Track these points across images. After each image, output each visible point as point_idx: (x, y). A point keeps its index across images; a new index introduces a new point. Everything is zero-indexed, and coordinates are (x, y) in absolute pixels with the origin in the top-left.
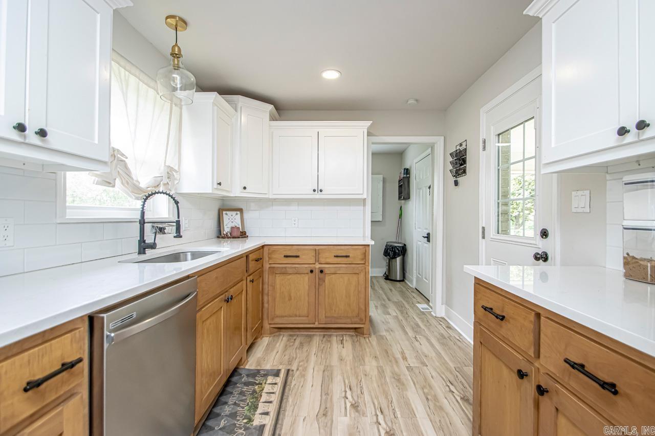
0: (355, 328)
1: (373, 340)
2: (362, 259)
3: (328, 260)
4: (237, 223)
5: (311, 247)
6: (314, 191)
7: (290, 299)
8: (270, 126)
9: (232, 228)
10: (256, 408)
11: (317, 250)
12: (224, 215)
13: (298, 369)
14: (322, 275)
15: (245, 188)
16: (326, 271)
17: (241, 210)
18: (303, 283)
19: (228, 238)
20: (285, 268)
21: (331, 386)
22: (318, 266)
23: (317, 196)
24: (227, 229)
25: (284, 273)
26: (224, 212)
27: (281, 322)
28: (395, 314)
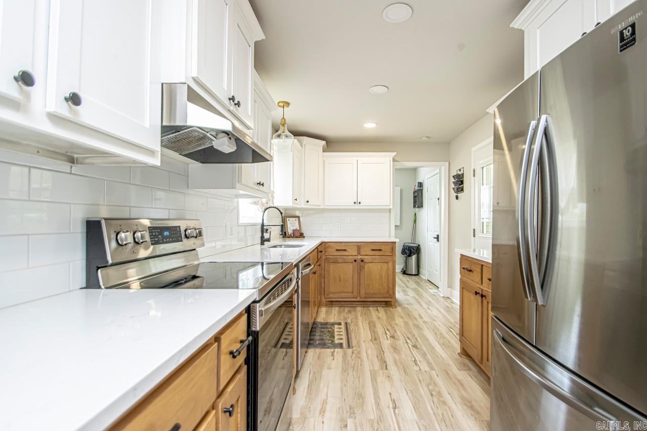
0: (386, 302)
1: (399, 309)
2: (391, 252)
3: (367, 253)
4: (297, 227)
5: (354, 244)
6: (355, 203)
7: (340, 280)
8: (323, 156)
9: (294, 230)
10: (334, 337)
11: (359, 246)
12: (288, 221)
13: (352, 322)
14: (362, 264)
15: (308, 202)
16: (365, 261)
17: (298, 217)
18: (348, 270)
19: (292, 237)
20: (336, 258)
21: (375, 329)
22: (359, 257)
23: (357, 207)
24: (290, 231)
25: (336, 262)
26: (288, 219)
27: (334, 297)
28: (413, 296)
